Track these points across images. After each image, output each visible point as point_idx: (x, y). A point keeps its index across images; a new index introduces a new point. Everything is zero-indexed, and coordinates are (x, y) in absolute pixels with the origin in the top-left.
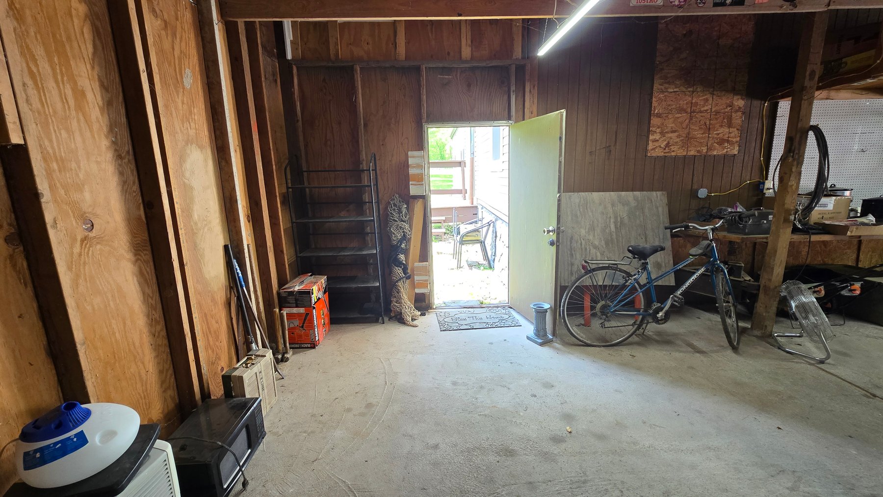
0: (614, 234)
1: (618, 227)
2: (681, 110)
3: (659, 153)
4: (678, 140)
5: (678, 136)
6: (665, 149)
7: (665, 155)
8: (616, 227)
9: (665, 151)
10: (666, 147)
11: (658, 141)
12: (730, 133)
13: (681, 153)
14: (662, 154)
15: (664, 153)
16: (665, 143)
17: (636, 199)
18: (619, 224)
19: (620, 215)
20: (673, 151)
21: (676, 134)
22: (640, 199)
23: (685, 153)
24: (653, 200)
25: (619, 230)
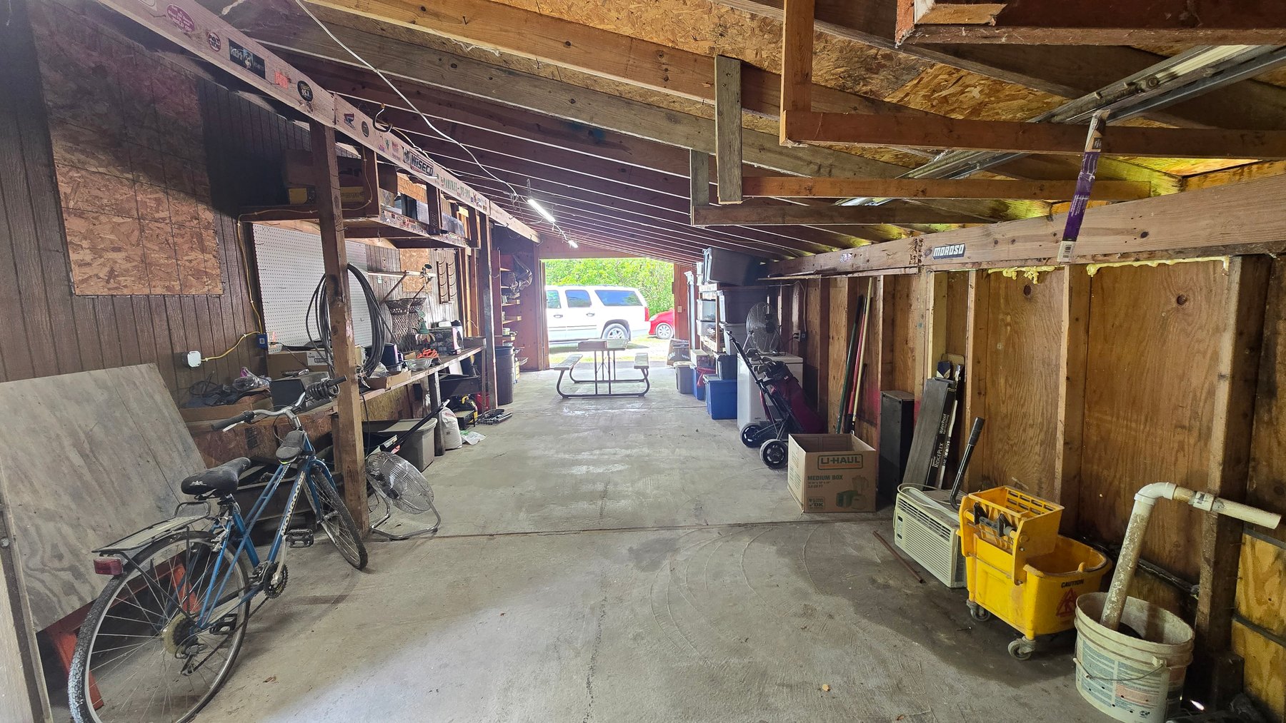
0: (85, 471)
1: (88, 452)
2: (120, 212)
3: (97, 288)
4: (129, 265)
5: (128, 259)
6: (108, 282)
7: (111, 293)
8: (83, 455)
9: (110, 286)
10: (109, 278)
11: (89, 264)
12: (205, 261)
13: (140, 290)
14: (105, 292)
15: (109, 289)
16: (107, 269)
17: (102, 385)
18: (86, 446)
19: (80, 426)
20: (125, 286)
21: (123, 254)
22: (109, 384)
23: (147, 291)
24: (138, 384)
25: (94, 460)
